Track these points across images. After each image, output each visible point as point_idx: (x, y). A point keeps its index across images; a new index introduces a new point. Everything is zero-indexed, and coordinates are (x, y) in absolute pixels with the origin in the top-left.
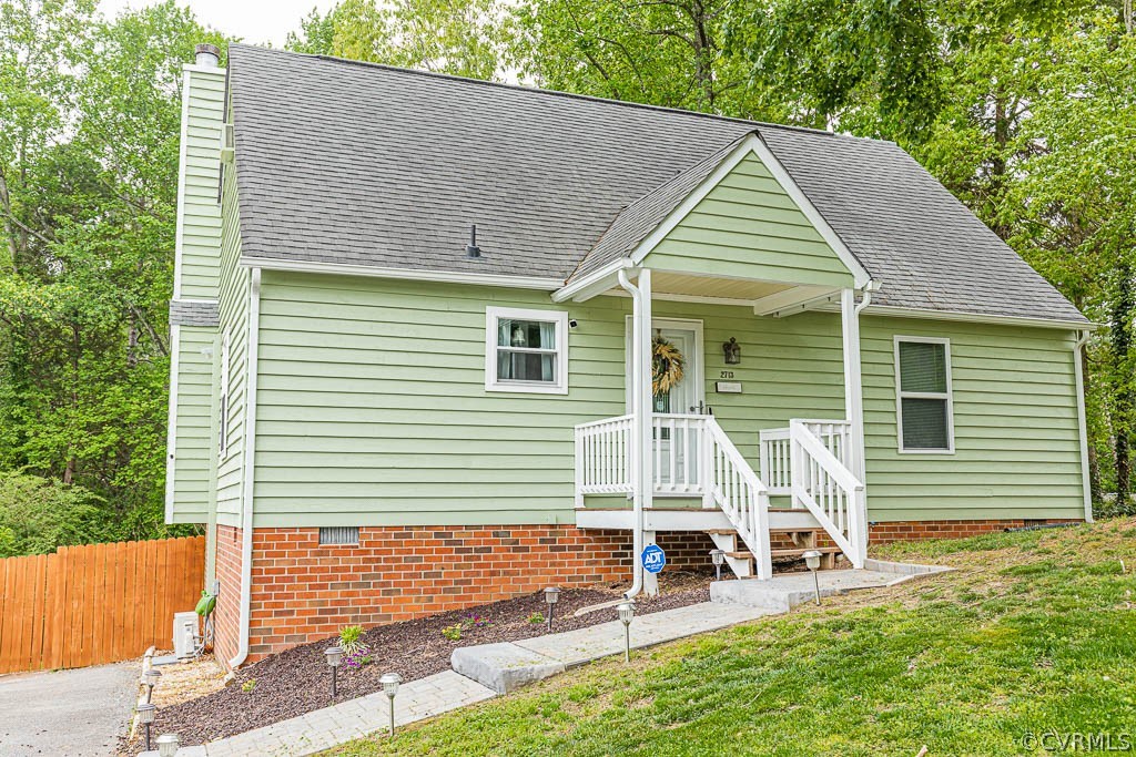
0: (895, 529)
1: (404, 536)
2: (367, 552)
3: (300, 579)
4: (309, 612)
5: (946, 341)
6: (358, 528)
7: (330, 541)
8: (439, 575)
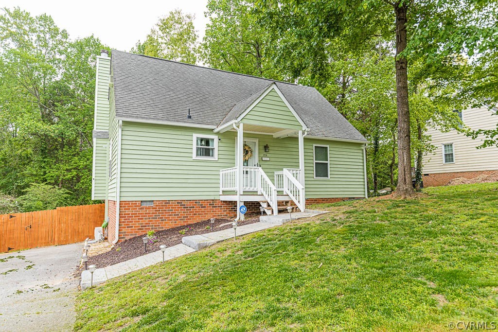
0: (313, 200)
1: (168, 203)
2: (156, 208)
3: (135, 217)
4: (137, 227)
5: (328, 146)
6: (153, 201)
7: (144, 205)
8: (178, 215)
